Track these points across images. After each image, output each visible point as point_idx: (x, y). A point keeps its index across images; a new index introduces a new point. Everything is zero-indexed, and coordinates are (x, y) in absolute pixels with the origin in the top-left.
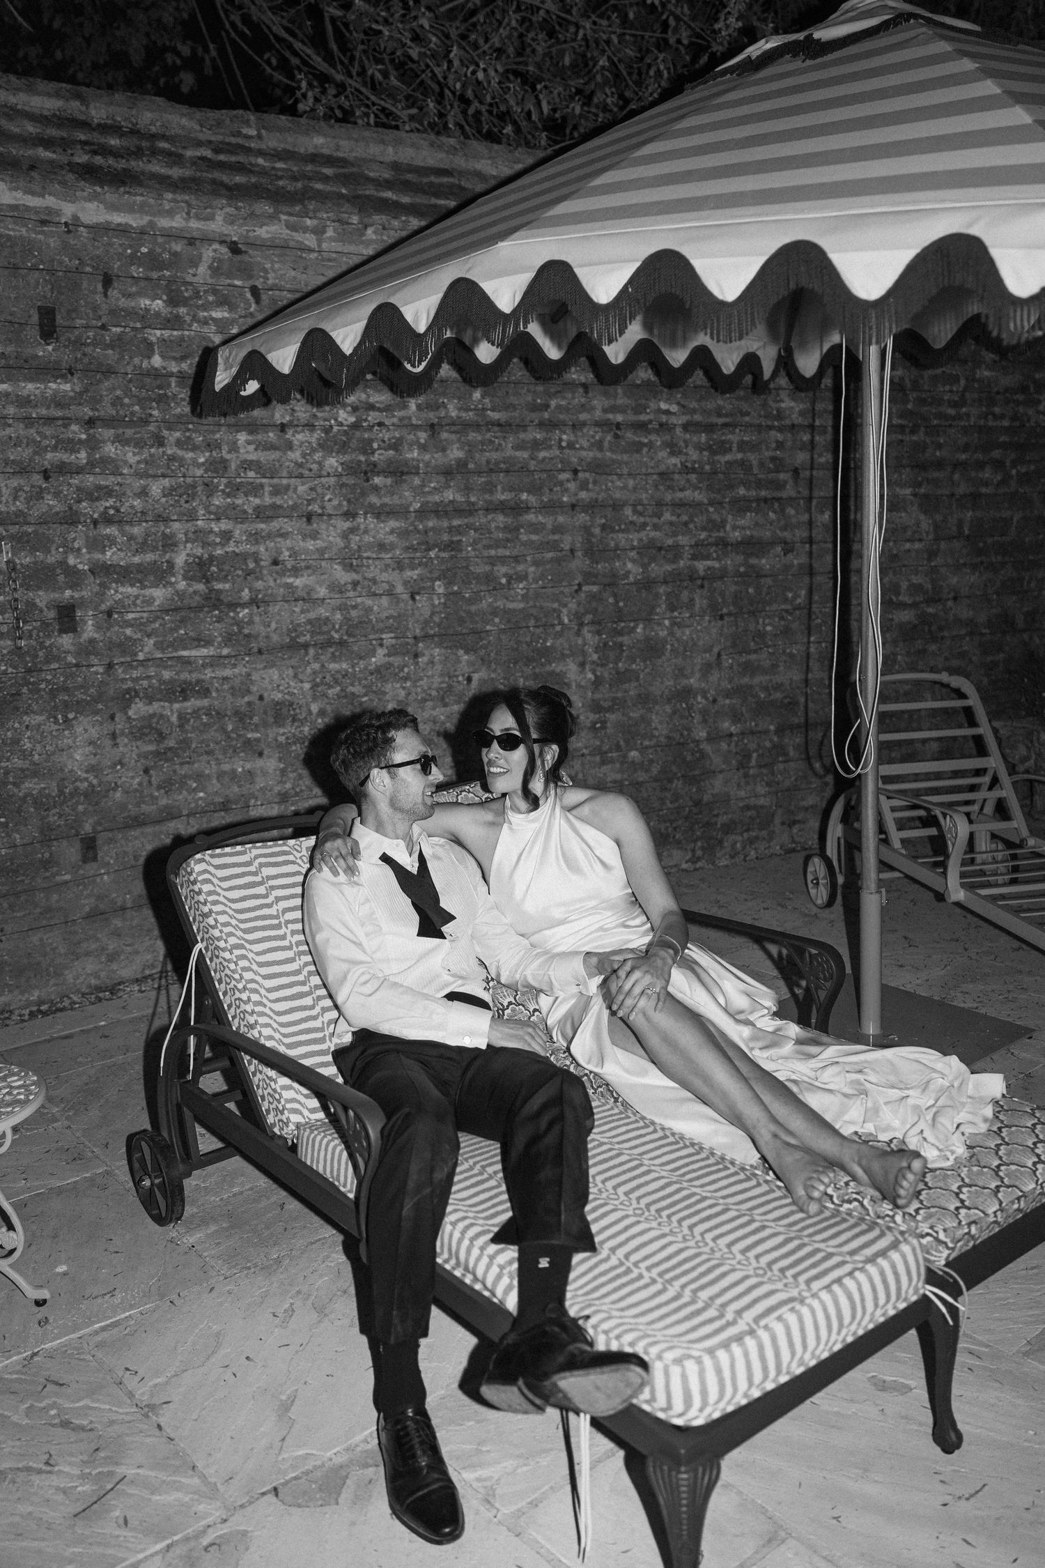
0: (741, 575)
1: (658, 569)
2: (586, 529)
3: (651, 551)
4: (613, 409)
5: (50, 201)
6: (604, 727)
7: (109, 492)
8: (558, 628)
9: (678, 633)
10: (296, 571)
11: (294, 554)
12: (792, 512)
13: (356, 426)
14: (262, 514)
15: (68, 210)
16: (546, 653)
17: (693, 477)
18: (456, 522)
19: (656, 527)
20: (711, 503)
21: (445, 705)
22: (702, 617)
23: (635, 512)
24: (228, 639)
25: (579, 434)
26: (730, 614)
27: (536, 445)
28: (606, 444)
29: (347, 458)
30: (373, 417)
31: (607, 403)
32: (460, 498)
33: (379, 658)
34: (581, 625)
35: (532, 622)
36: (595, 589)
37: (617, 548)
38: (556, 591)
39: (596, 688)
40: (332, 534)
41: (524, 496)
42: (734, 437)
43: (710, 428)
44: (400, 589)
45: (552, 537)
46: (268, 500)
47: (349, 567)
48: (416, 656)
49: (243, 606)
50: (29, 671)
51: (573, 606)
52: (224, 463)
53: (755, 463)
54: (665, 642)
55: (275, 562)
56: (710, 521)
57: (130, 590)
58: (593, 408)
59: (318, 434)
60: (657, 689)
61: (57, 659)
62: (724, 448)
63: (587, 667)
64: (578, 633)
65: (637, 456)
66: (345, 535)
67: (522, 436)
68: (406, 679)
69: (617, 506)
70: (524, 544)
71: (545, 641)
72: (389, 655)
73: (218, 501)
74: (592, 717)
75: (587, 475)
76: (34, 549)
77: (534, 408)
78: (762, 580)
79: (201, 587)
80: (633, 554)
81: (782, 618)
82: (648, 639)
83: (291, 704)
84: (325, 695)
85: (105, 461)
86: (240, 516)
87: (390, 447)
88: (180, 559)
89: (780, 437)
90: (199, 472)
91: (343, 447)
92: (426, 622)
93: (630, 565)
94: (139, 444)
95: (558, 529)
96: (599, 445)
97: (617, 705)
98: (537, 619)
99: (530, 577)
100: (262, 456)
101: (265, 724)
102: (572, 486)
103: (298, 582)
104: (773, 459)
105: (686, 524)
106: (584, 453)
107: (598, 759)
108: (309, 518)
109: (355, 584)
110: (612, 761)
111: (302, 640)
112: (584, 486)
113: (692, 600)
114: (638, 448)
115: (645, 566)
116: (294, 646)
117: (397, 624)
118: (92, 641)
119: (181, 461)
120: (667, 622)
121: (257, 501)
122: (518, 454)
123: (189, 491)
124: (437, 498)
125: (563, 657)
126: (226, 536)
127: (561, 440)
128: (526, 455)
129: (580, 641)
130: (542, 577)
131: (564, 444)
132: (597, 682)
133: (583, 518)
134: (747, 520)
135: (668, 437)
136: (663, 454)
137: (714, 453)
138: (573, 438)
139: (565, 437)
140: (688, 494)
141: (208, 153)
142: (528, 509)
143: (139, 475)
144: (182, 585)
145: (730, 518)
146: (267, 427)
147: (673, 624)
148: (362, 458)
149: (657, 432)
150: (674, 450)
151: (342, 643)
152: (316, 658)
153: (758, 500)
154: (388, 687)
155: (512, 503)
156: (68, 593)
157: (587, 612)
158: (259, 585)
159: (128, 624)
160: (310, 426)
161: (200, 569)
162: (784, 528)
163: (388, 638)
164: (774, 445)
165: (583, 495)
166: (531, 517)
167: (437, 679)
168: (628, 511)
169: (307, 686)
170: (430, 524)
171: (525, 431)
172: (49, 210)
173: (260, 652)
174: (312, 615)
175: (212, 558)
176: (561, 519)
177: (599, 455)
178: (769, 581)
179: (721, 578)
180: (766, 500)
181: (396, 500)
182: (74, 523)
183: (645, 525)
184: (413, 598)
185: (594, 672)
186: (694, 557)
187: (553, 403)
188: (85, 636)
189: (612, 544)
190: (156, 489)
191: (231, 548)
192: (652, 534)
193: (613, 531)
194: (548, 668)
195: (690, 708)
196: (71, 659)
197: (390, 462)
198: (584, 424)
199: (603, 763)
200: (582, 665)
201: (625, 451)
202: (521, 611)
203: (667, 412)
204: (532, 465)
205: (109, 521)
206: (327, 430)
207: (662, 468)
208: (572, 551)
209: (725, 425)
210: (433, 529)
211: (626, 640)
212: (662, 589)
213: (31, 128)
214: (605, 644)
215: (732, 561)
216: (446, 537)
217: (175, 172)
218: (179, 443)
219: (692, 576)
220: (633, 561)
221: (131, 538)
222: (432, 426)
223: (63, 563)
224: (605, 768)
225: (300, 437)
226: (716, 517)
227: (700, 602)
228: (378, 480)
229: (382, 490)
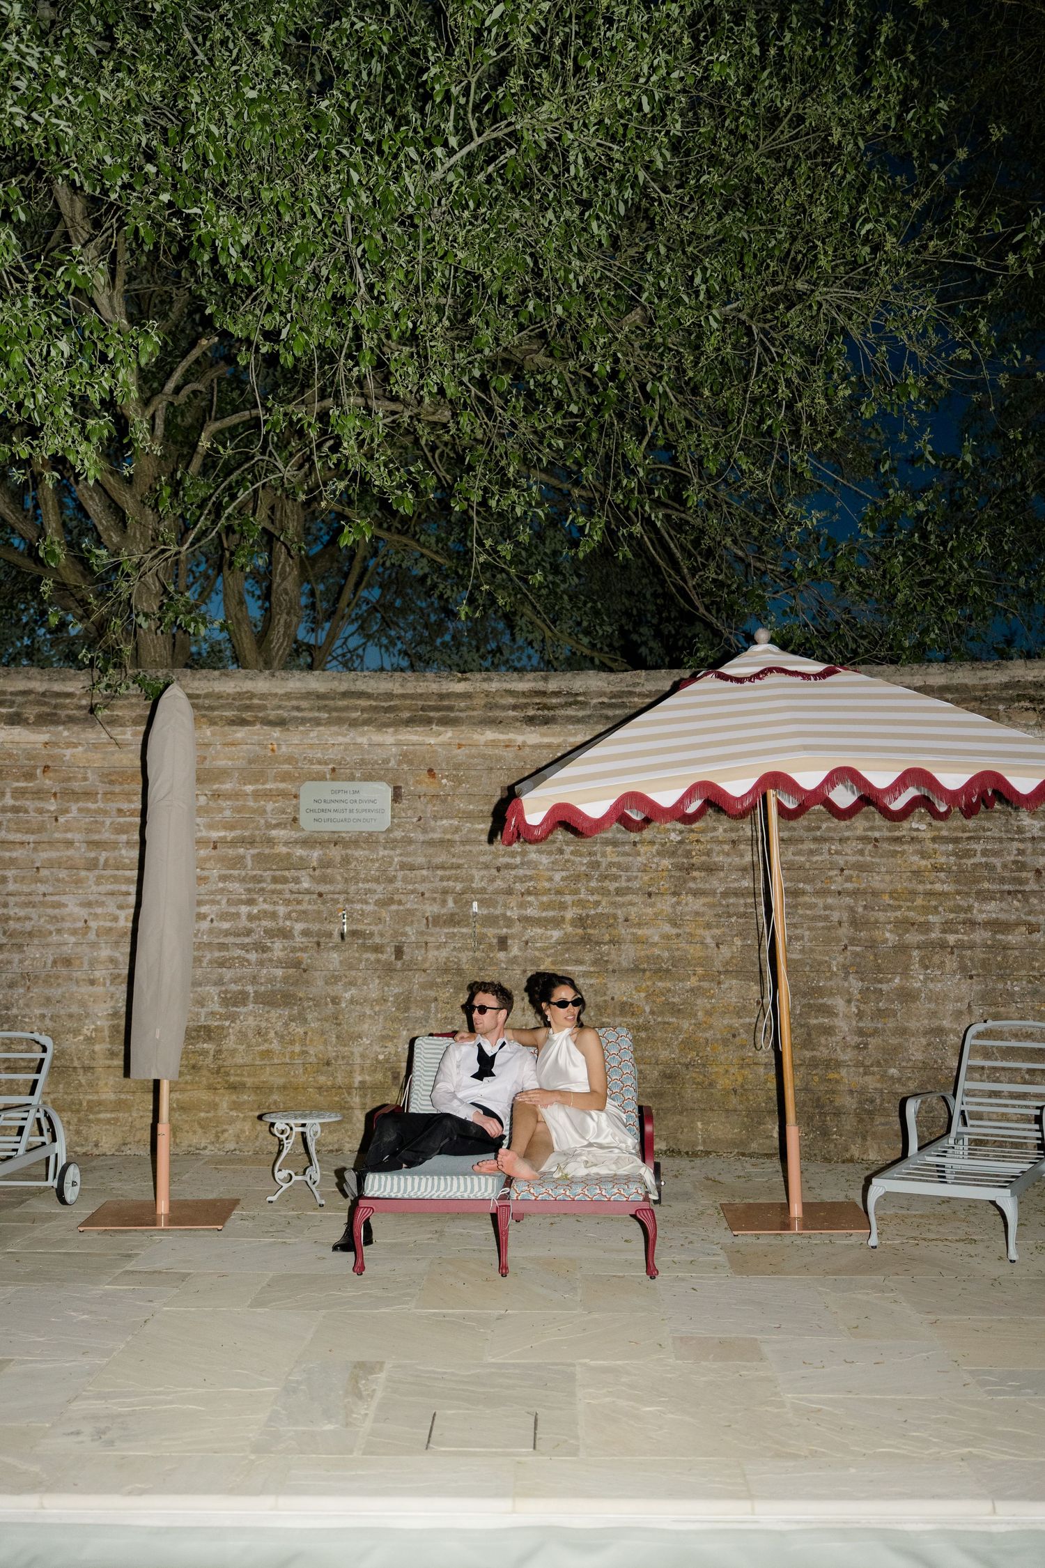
0: (988, 946)
1: (913, 938)
2: (852, 910)
3: (904, 925)
4: (872, 828)
5: (511, 736)
6: (865, 1048)
7: (531, 878)
8: (829, 974)
9: (931, 986)
10: (639, 925)
11: (640, 917)
12: (1036, 901)
13: (681, 842)
14: (619, 892)
15: (520, 739)
16: (819, 991)
17: (942, 875)
19: (909, 909)
20: (958, 893)
21: (740, 1017)
22: (954, 975)
23: (891, 897)
24: (595, 962)
25: (845, 845)
26: (978, 975)
27: (811, 852)
28: (867, 852)
29: (675, 860)
30: (693, 836)
31: (867, 824)
33: (693, 982)
34: (847, 974)
35: (808, 968)
36: (858, 949)
37: (877, 922)
38: (827, 948)
39: (861, 1019)
40: (665, 904)
41: (801, 885)
42: (978, 847)
43: (956, 840)
44: (708, 940)
45: (822, 912)
46: (624, 884)
47: (675, 925)
48: (719, 983)
49: (605, 944)
50: (481, 969)
51: (841, 959)
52: (598, 864)
53: (999, 865)
54: (919, 990)
55: (627, 920)
56: (959, 906)
57: (539, 931)
58: (856, 828)
59: (656, 847)
60: (913, 1025)
61: (496, 964)
62: (968, 854)
63: (853, 1003)
64: (846, 979)
65: (891, 860)
66: (673, 906)
67: (800, 846)
68: (712, 997)
69: (875, 893)
70: (801, 916)
71: (818, 981)
72: (700, 981)
73: (593, 884)
74: (857, 1039)
75: (851, 872)
76: (488, 907)
77: (809, 829)
78: (1010, 952)
79: (580, 931)
80: (889, 927)
81: (1030, 982)
82: (903, 988)
83: (632, 1005)
84: (654, 1002)
85: (529, 862)
86: (605, 892)
87: (704, 854)
88: (569, 915)
89: (1021, 846)
90: (584, 868)
91: (673, 854)
92: (727, 963)
93: (888, 935)
94: (550, 853)
95: (826, 908)
96: (861, 852)
97: (875, 1032)
98: (811, 966)
100: (621, 859)
101: (614, 1015)
102: (839, 879)
103: (640, 932)
104: (1015, 862)
105: (936, 908)
106: (849, 858)
107: (861, 1070)
108: (650, 895)
109: (678, 935)
110: (873, 1074)
111: (641, 967)
112: (849, 879)
113: (943, 962)
114: (894, 854)
115: (899, 935)
116: (636, 969)
117: (705, 961)
118: (515, 957)
119: (573, 863)
120: (921, 977)
121: (617, 885)
122: (797, 858)
123: (577, 878)
124: (736, 885)
125: (832, 994)
126: (597, 903)
127: (830, 850)
128: (803, 859)
129: (846, 984)
130: (815, 939)
131: (833, 852)
132: (860, 1015)
133: (849, 901)
134: (992, 906)
135: (918, 847)
136: (916, 858)
137: (961, 858)
138: (839, 848)
139: (833, 847)
140: (938, 887)
141: (606, 700)
142: (804, 893)
143: (548, 870)
144: (570, 929)
145: (976, 905)
146: (623, 843)
147: (926, 979)
148: (686, 861)
149: (909, 843)
150: (923, 855)
151: (668, 971)
152: (650, 978)
153: (1002, 892)
154: (699, 1001)
156: (505, 930)
157: (852, 965)
158: (615, 932)
159: (537, 949)
160: (652, 843)
161: (580, 921)
162: (1029, 913)
163: (700, 971)
164: (1015, 852)
165: (849, 885)
166: (806, 899)
167: (734, 1000)
168: (886, 897)
169: (643, 995)
170: (731, 901)
172: (510, 740)
173: (614, 971)
174: (648, 952)
175: (588, 916)
176: (830, 901)
177: (861, 858)
178: (1017, 953)
179: (970, 948)
180: (1009, 893)
181: (707, 886)
182: (511, 894)
183: (900, 907)
184: (717, 946)
185: (858, 1007)
186: (944, 931)
187: (824, 826)
188: (512, 954)
189: (872, 919)
190: (558, 877)
191: (599, 910)
192: (907, 913)
193: (873, 909)
194: (821, 1001)
195: (943, 1043)
196: (504, 965)
197: (703, 863)
198: (848, 839)
199: (865, 1074)
200: (849, 1001)
201: (882, 856)
202: (798, 960)
203: (918, 830)
204: (807, 866)
205: (529, 893)
206: (663, 845)
207: (915, 868)
208: (840, 923)
209: (969, 838)
210: (733, 904)
211: (884, 987)
212: (915, 953)
213: (511, 701)
214: (868, 989)
215: (980, 936)
216: (742, 909)
217: (581, 714)
218: (572, 853)
219: (943, 945)
220: (891, 931)
221: (543, 903)
222: (734, 842)
223: (504, 915)
224: (868, 1078)
225: (645, 849)
226: (963, 903)
227: (951, 963)
228: (695, 874)
229: (699, 880)
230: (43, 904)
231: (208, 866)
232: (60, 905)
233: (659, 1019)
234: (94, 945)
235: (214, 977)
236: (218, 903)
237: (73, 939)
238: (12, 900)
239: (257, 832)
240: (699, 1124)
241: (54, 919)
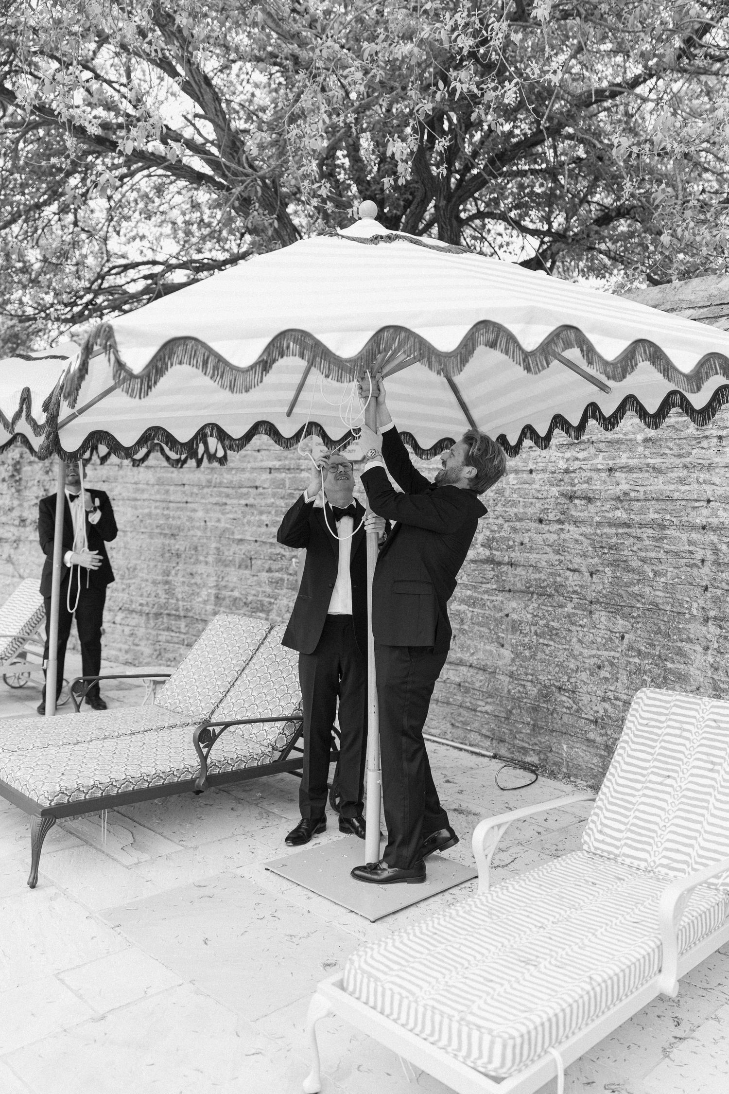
2: (715, 547)
8: (687, 616)
10: (531, 550)
11: (531, 540)
14: (516, 517)
18: (620, 531)
21: (607, 650)
24: (497, 581)
25: (713, 473)
27: (682, 481)
30: (577, 464)
32: (625, 516)
33: (570, 609)
34: (707, 618)
35: (670, 608)
36: (719, 592)
38: (690, 588)
44: (584, 569)
45: (686, 548)
48: (591, 613)
49: (504, 564)
51: (701, 601)
55: (522, 544)
63: (710, 652)
64: (704, 624)
66: (559, 533)
67: (670, 475)
71: (678, 623)
72: (575, 608)
73: (499, 509)
75: (718, 504)
79: (487, 552)
83: (521, 623)
86: (507, 517)
87: (585, 482)
92: (599, 593)
95: (690, 543)
98: (673, 606)
99: (669, 574)
100: (519, 486)
101: (507, 631)
102: (705, 512)
103: (531, 557)
106: (717, 488)
108: (541, 521)
111: (531, 589)
112: (715, 512)
116: (528, 592)
121: (516, 510)
122: (666, 487)
124: (610, 515)
125: (690, 639)
127: (698, 478)
128: (672, 487)
129: (705, 630)
130: (678, 576)
131: (701, 480)
133: (713, 537)
138: (708, 476)
139: (702, 476)
142: (670, 526)
144: (481, 549)
148: (569, 488)
151: (550, 595)
152: (536, 601)
154: (574, 629)
155: (660, 521)
158: (513, 555)
160: (544, 471)
161: (488, 543)
163: (575, 598)
165: (714, 519)
166: (673, 532)
167: (603, 631)
169: (530, 615)
170: (605, 530)
171: (672, 472)
174: (537, 576)
175: (494, 538)
176: (694, 536)
181: (586, 515)
184: (591, 574)
187: (695, 451)
197: (584, 491)
198: (717, 466)
200: (706, 649)
204: (675, 495)
206: (553, 472)
208: (703, 561)
216: (614, 540)
222: (610, 469)
225: (539, 476)
228: (576, 501)
229: (578, 509)
230: (186, 508)
231: (265, 486)
232: (194, 510)
233: (541, 641)
234: (209, 538)
235: (267, 566)
236: (270, 513)
237: (199, 533)
238: (171, 505)
239: (293, 462)
240: (565, 747)
241: (191, 519)
